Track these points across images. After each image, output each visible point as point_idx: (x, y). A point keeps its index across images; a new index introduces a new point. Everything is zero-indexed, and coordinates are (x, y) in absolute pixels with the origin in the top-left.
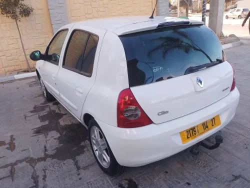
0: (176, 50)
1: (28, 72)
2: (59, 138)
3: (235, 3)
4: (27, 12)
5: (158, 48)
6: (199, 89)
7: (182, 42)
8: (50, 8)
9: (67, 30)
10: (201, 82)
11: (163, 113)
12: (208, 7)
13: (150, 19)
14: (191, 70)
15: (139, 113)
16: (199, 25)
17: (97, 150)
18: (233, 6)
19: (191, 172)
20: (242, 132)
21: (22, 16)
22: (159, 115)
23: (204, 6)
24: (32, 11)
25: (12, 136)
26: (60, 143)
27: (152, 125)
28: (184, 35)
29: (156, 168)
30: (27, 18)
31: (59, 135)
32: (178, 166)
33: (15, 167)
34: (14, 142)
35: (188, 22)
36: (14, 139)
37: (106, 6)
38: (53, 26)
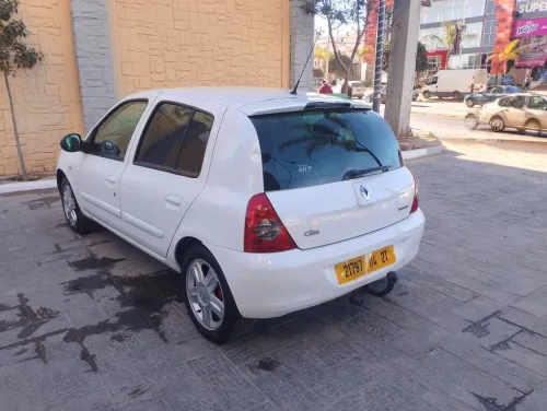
0: (328, 147)
1: (20, 180)
2: (119, 298)
3: (435, 73)
4: (29, 59)
5: (297, 141)
6: (363, 202)
7: (338, 135)
8: (78, 54)
9: (145, 101)
10: (366, 192)
11: (313, 233)
12: (384, 78)
13: (292, 96)
14: (352, 175)
15: (278, 229)
16: (365, 110)
17: (199, 311)
18: (431, 79)
19: (362, 343)
20: (441, 288)
21: (19, 66)
22: (305, 235)
23: (377, 76)
24: (40, 59)
25: (20, 296)
26: (124, 304)
27: (296, 250)
28: (342, 123)
29: (305, 339)
30: (28, 70)
31: (118, 293)
32: (340, 336)
33: (43, 343)
34: (28, 304)
35: (349, 105)
36: (27, 300)
37: (193, 60)
38: (83, 90)
